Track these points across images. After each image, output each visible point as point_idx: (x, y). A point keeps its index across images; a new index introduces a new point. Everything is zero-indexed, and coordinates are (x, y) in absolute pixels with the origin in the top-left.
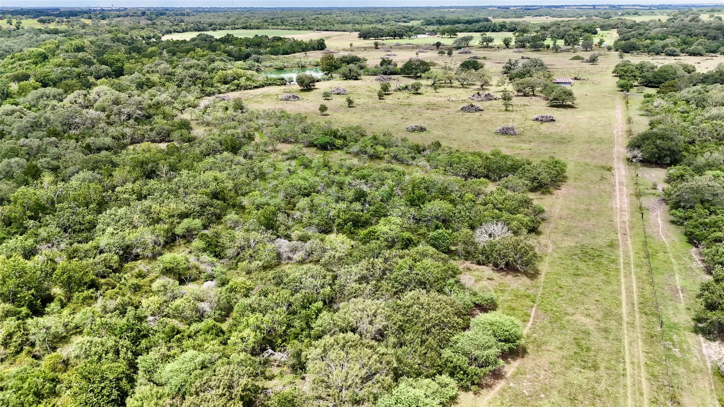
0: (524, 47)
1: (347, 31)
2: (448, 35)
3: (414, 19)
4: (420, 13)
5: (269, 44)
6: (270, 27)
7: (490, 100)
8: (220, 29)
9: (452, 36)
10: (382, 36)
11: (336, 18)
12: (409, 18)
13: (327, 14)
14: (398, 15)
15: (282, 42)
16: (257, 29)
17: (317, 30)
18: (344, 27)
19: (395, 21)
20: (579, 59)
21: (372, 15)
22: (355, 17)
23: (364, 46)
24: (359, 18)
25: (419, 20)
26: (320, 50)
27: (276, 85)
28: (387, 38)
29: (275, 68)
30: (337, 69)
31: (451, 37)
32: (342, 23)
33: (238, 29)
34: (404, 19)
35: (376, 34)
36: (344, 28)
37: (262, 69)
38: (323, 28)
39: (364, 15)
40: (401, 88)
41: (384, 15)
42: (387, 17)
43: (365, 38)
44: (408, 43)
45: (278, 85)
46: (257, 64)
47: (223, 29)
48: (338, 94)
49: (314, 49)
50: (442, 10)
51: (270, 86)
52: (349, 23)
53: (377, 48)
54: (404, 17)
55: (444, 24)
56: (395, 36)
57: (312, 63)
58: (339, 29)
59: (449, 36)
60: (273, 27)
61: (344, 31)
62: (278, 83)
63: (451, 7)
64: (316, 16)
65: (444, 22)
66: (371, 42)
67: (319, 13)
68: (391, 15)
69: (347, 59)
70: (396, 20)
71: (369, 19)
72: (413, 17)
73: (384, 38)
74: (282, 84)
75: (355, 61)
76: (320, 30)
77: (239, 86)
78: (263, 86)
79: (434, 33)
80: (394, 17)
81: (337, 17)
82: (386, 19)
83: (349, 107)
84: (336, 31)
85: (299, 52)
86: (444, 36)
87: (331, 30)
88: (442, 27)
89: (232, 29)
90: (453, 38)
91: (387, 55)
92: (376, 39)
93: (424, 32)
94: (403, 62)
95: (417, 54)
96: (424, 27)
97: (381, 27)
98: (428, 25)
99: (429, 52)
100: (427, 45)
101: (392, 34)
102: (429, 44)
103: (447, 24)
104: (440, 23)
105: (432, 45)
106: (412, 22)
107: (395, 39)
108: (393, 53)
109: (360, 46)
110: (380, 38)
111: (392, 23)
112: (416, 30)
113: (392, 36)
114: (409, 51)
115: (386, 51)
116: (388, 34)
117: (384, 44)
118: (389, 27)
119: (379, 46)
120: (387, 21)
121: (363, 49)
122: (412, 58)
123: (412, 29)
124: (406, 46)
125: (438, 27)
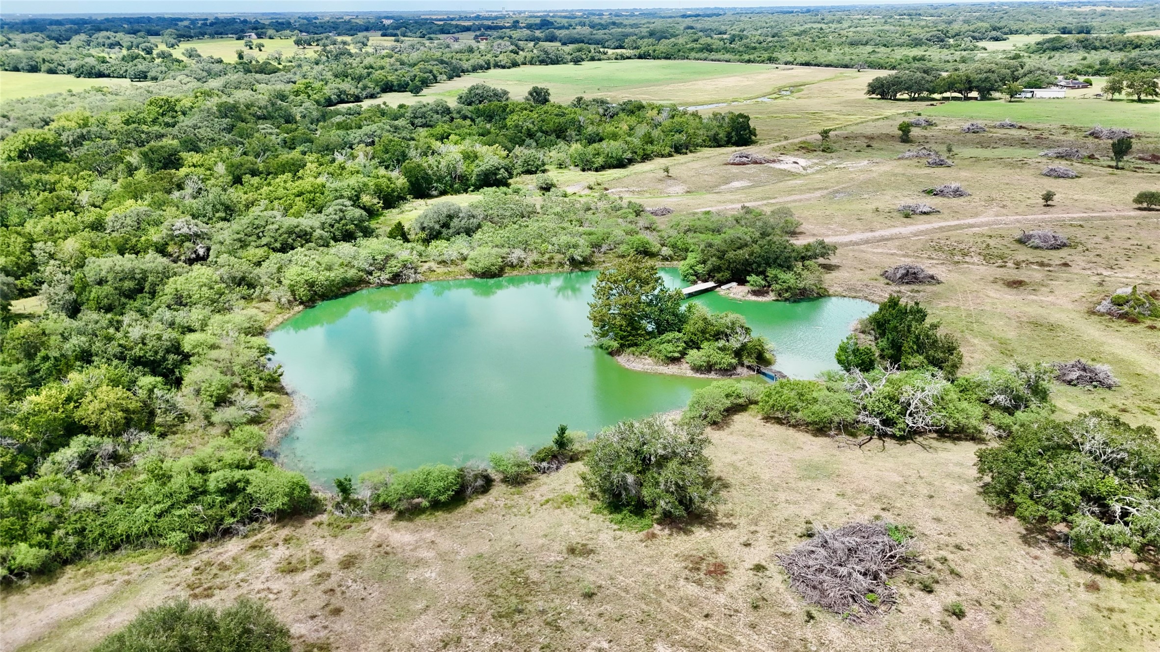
1: (852, 67)
2: (1129, 94)
3: (1017, 32)
4: (1031, 17)
6: (692, 55)
8: (593, 59)
9: (1143, 97)
10: (932, 91)
11: (845, 32)
12: (1006, 30)
13: (832, 22)
14: (980, 24)
17: (786, 63)
19: (974, 38)
21: (924, 23)
22: (886, 27)
23: (869, 130)
25: (1028, 34)
26: (733, 145)
28: (947, 95)
31: (1140, 100)
32: (851, 44)
33: (629, 58)
34: (994, 34)
35: (916, 86)
36: (847, 61)
38: (802, 56)
41: (950, 23)
42: (956, 27)
43: (884, 95)
44: (1008, 119)
47: (599, 60)
49: (716, 142)
52: (866, 43)
53: (905, 140)
54: (995, 29)
55: (1096, 49)
56: (970, 90)
58: (835, 62)
59: (1135, 97)
60: (698, 55)
61: (846, 66)
64: (808, 26)
65: (1097, 44)
66: (895, 111)
68: (965, 22)
70: (976, 34)
71: (916, 32)
72: (1014, 28)
73: (936, 96)
76: (792, 63)
79: (1078, 79)
80: (972, 28)
81: (850, 27)
82: (952, 33)
84: (827, 66)
85: (663, 156)
86: (1117, 96)
87: (816, 65)
88: (1095, 58)
89: (616, 59)
90: (1145, 101)
91: (930, 192)
92: (913, 99)
93: (1052, 78)
94: (988, 257)
95: (1048, 197)
96: (1045, 57)
97: (935, 54)
98: (1055, 49)
99: (1089, 175)
100: (1072, 136)
101: (962, 87)
102: (1075, 129)
103: (1104, 47)
104: (1088, 46)
105: (1091, 138)
106: (1012, 38)
107: (967, 99)
108: (954, 185)
109: (858, 130)
110: (925, 94)
111: (967, 42)
112: (1030, 72)
113: (960, 92)
114: (1011, 165)
115: (930, 165)
116: (950, 86)
117: (930, 124)
118: (958, 55)
119: (915, 132)
120: (953, 37)
121: (862, 143)
122: (1029, 237)
123: (1021, 71)
124: (1000, 133)
125: (1084, 59)
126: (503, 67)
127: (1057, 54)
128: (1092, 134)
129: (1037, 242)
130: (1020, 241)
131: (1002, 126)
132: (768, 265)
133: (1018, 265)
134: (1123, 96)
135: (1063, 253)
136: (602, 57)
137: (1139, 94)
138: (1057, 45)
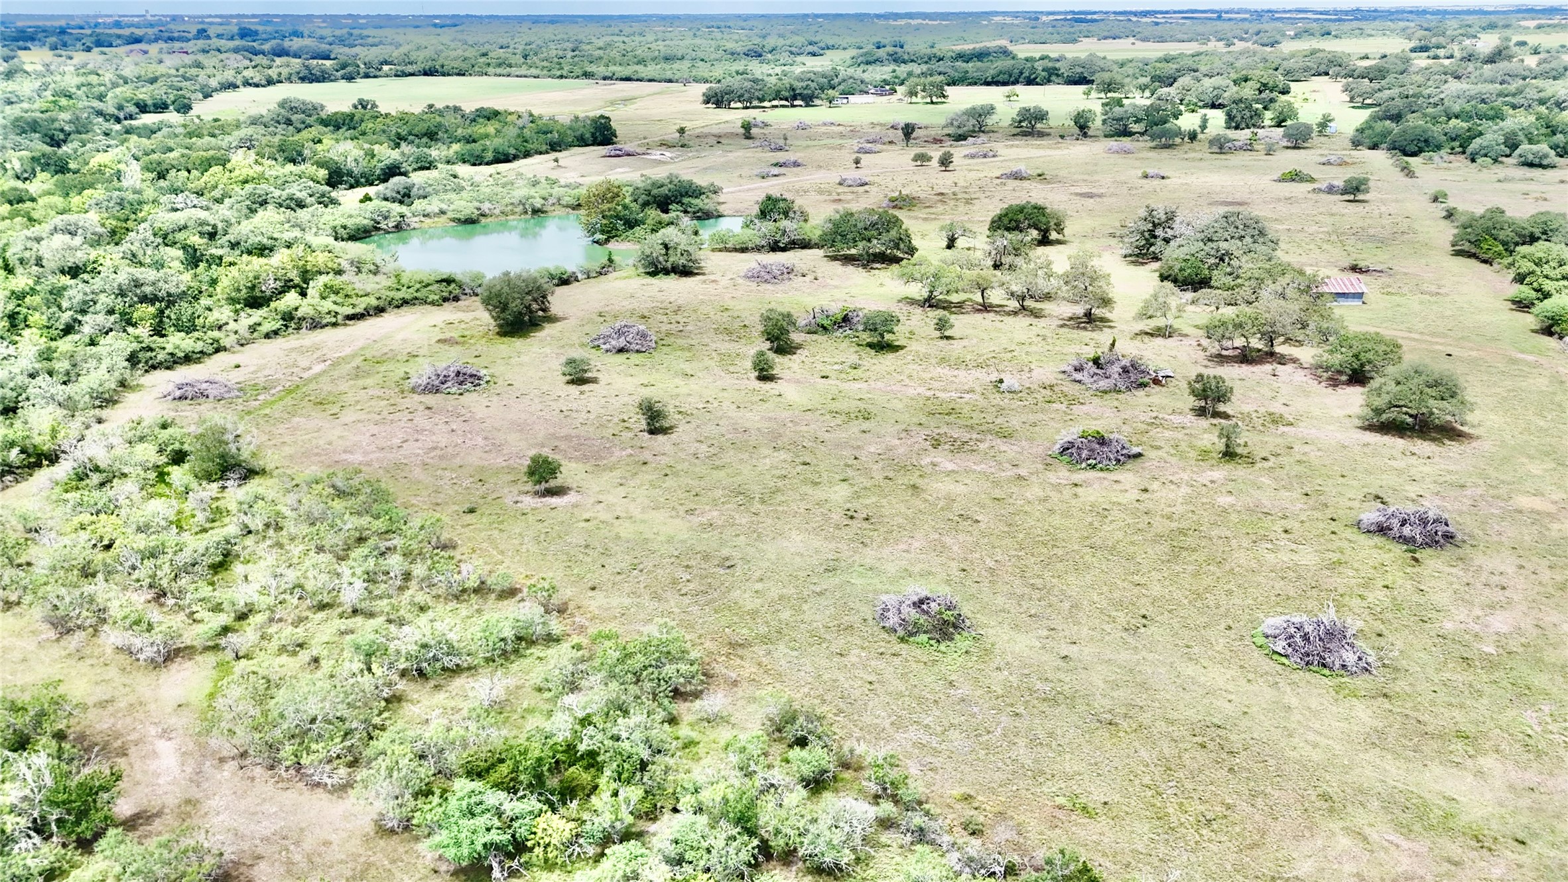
0: (1126, 133)
1: (677, 81)
2: (923, 97)
3: (833, 47)
5: (460, 131)
6: (491, 70)
7: (1143, 385)
9: (935, 99)
10: (761, 100)
11: (653, 46)
12: (822, 45)
13: (634, 34)
14: (796, 38)
15: (497, 125)
16: (458, 74)
17: (605, 79)
18: (669, 70)
19: (792, 53)
20: (1302, 180)
21: (736, 37)
22: (697, 41)
23: (715, 131)
24: (706, 45)
25: (844, 49)
26: (599, 144)
27: (425, 302)
28: (775, 103)
29: (453, 220)
30: (632, 227)
31: (932, 103)
32: (666, 59)
34: (811, 49)
35: (746, 96)
36: (669, 75)
37: (413, 221)
38: (619, 71)
39: (719, 35)
40: (826, 322)
41: (764, 37)
42: (771, 42)
43: (719, 105)
44: (829, 120)
45: (433, 303)
46: (396, 208)
48: (621, 350)
49: (582, 142)
50: (892, 22)
51: (405, 309)
52: (682, 58)
53: (748, 137)
54: (811, 44)
55: (904, 62)
56: (794, 98)
57: (567, 200)
58: (657, 77)
59: (928, 100)
60: (499, 71)
61: (670, 81)
62: (432, 297)
63: (910, 16)
64: (608, 39)
65: (906, 57)
66: (734, 117)
67: (617, 31)
68: (780, 36)
69: (665, 190)
70: (793, 49)
71: (730, 46)
72: (830, 43)
73: (766, 104)
74: (445, 300)
75: (687, 194)
77: (292, 318)
78: (380, 310)
79: (886, 88)
80: (788, 42)
81: (657, 40)
82: (768, 47)
83: (652, 432)
84: (650, 80)
85: (541, 153)
86: (914, 99)
87: (638, 80)
88: (902, 70)
89: (396, 76)
90: (936, 103)
91: (776, 165)
92: (747, 108)
93: (863, 87)
94: (820, 192)
95: (857, 162)
96: (860, 69)
97: (758, 69)
98: (868, 63)
99: (887, 151)
100: (878, 129)
101: (787, 94)
102: (881, 125)
103: (912, 61)
104: (897, 59)
105: (892, 130)
106: (829, 54)
107: (793, 106)
108: (792, 159)
109: (706, 130)
110: (755, 103)
111: (785, 57)
112: (844, 80)
113: (787, 100)
114: (833, 148)
115: (772, 150)
116: (778, 96)
117: (766, 125)
118: (778, 70)
119: (754, 131)
120: (770, 52)
121: (713, 141)
122: (844, 180)
123: (836, 81)
124: (823, 129)
125: (894, 71)
126: (257, 86)
127: (870, 68)
128: (892, 127)
129: (850, 182)
130: (840, 184)
131: (825, 124)
132: (682, 196)
133: (838, 194)
134: (919, 99)
135: (866, 187)
136: (378, 73)
137: (931, 97)
138: (870, 59)
